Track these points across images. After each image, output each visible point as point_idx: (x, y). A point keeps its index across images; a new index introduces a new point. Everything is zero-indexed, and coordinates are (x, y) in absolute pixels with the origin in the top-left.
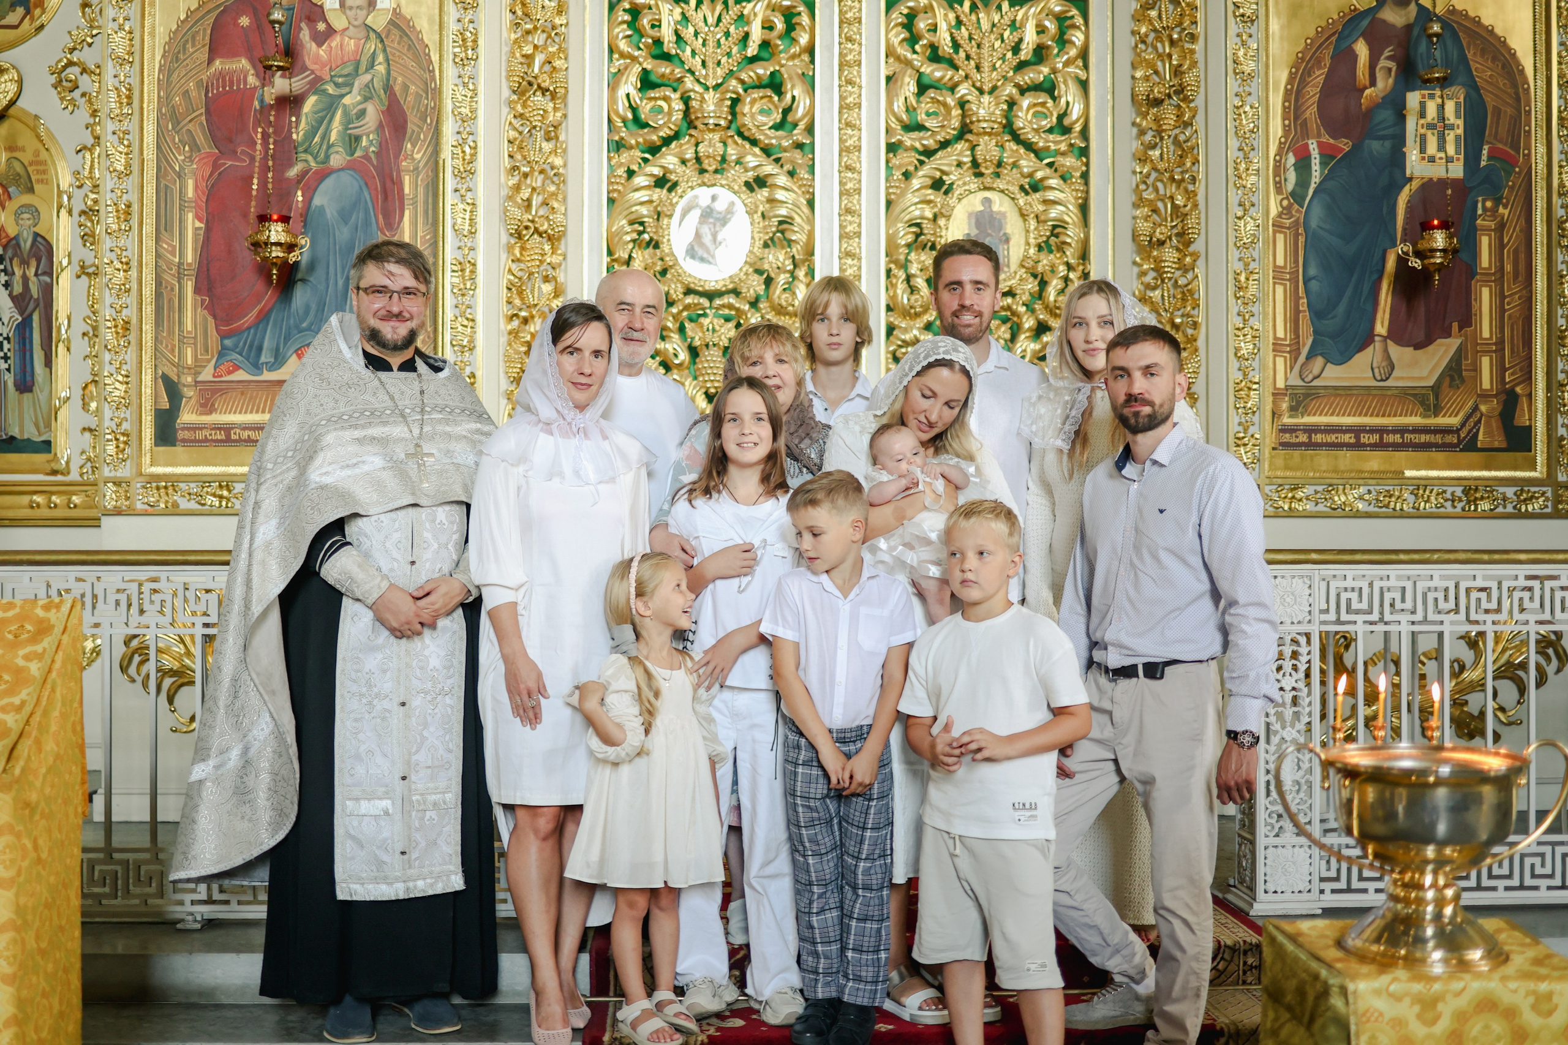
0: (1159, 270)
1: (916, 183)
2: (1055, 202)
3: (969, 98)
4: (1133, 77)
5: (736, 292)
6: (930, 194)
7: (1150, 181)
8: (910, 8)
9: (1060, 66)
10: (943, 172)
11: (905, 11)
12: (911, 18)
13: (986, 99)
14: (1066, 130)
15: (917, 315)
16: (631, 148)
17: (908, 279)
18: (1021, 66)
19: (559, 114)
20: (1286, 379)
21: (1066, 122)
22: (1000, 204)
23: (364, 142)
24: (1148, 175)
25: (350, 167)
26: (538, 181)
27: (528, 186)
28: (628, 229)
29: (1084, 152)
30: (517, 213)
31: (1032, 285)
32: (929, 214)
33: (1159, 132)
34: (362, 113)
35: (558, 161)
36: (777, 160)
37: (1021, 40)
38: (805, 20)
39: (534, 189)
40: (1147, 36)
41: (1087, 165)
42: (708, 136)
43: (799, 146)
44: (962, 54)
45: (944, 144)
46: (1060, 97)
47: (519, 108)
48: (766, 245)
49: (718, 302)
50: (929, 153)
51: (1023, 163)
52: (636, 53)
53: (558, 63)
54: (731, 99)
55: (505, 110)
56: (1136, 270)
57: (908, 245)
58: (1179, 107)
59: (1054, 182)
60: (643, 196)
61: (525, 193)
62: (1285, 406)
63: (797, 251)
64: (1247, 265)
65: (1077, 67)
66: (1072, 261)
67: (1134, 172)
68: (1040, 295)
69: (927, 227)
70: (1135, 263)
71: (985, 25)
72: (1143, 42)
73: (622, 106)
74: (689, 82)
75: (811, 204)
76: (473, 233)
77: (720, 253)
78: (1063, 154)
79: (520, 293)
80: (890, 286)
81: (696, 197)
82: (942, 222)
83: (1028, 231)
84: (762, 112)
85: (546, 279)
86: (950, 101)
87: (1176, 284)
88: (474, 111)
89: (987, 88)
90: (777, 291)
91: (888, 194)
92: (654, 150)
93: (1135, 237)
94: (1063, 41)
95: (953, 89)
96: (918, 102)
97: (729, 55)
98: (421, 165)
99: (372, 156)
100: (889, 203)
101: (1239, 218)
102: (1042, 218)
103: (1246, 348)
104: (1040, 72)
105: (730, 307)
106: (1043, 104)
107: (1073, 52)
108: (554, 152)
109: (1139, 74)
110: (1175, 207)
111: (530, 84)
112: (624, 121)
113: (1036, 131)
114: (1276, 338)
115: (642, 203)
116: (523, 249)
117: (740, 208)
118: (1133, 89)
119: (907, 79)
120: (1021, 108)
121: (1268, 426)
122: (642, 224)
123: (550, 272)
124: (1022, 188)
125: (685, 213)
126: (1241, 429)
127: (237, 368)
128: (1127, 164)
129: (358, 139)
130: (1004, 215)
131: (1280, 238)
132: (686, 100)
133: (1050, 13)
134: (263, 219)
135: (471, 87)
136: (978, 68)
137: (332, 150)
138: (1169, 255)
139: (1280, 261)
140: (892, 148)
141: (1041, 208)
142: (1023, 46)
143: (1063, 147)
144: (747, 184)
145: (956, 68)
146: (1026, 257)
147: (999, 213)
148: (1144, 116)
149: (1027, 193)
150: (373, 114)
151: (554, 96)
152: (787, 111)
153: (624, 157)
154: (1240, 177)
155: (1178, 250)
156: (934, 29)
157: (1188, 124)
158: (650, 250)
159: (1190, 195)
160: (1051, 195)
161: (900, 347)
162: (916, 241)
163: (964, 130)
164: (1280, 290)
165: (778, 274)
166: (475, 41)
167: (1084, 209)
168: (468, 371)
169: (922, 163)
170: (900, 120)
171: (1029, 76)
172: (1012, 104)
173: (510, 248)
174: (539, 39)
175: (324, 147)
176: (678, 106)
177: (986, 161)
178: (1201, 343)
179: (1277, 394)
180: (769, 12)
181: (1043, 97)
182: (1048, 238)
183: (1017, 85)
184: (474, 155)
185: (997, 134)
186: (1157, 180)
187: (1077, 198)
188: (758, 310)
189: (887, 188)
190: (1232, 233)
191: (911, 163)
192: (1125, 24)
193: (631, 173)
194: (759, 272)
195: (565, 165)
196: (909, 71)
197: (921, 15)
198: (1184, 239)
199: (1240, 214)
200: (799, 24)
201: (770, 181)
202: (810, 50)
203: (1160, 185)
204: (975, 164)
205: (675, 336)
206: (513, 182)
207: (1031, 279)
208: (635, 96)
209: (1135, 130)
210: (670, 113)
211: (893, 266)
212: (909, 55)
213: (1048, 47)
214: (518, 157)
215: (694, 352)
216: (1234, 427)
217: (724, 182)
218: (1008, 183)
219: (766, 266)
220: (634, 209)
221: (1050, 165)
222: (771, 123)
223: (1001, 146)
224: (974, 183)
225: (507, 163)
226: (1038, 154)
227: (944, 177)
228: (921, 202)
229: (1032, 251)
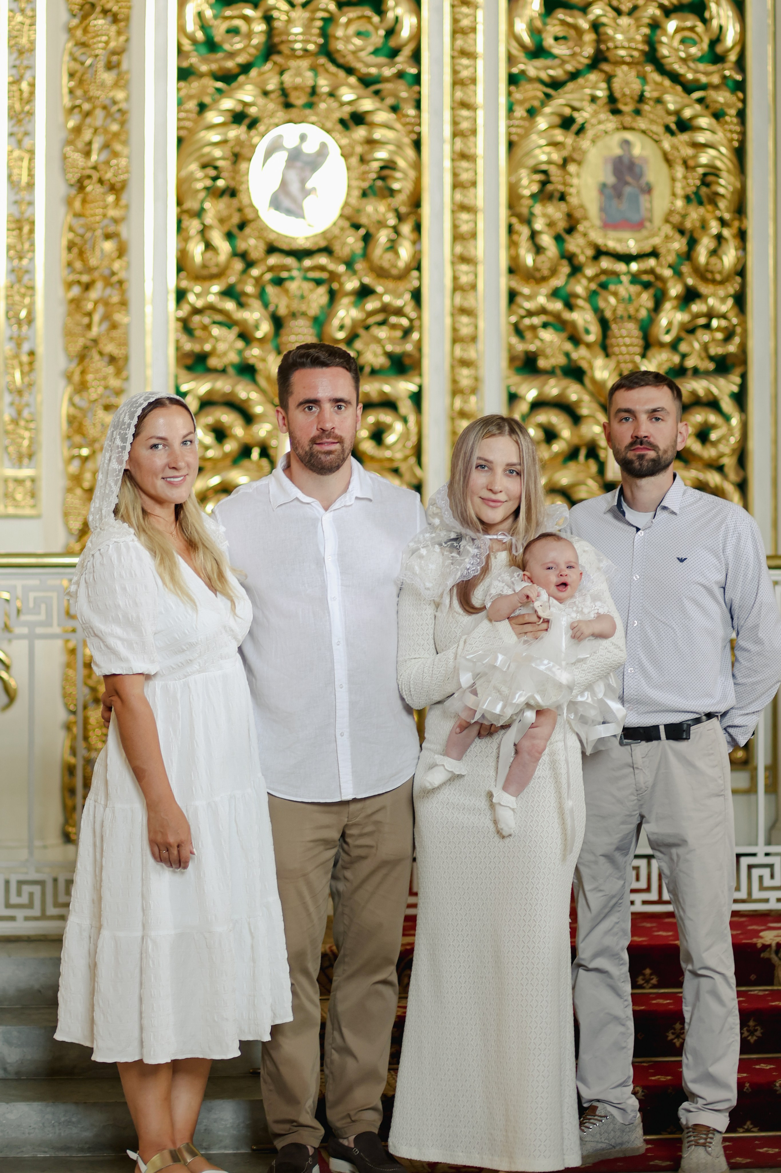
1: (542, 123)
2: (706, 146)
3: (604, 20)
5: (327, 250)
6: (559, 135)
10: (574, 109)
13: (624, 21)
14: (719, 60)
15: (544, 279)
16: (201, 75)
17: (534, 235)
19: (122, 38)
21: (719, 49)
22: (642, 146)
26: (100, 119)
27: (90, 126)
28: (200, 174)
29: (740, 87)
30: (77, 158)
31: (679, 244)
32: (556, 157)
35: (120, 95)
36: (377, 93)
39: (96, 131)
41: (744, 101)
42: (293, 64)
43: (403, 76)
45: (574, 76)
46: (711, 18)
47: (79, 33)
48: (364, 194)
49: (308, 263)
50: (556, 84)
51: (668, 98)
54: (323, 19)
55: (64, 36)
57: (533, 196)
59: (704, 122)
60: (216, 135)
61: (87, 135)
63: (401, 201)
66: (727, 216)
68: (689, 255)
69: (553, 170)
73: (191, 26)
75: (417, 145)
76: (31, 185)
77: (308, 204)
78: (716, 88)
79: (81, 254)
80: (512, 244)
81: (280, 137)
82: (572, 168)
83: (673, 179)
84: (359, 34)
85: (108, 237)
86: (584, 25)
88: (33, 42)
89: (625, 7)
90: (378, 252)
91: (509, 134)
92: (230, 79)
96: (544, 24)
100: (511, 145)
102: (691, 163)
105: (322, 268)
106: (692, 29)
108: (116, 85)
111: (93, 6)
112: (194, 41)
113: (684, 61)
115: (215, 144)
116: (84, 201)
117: (334, 151)
120: (665, 33)
122: (216, 168)
123: (112, 229)
124: (668, 129)
125: (268, 154)
130: (645, 160)
132: (268, 19)
135: (29, 13)
140: (513, 80)
141: (689, 152)
143: (716, 79)
144: (342, 122)
146: (671, 212)
147: (640, 157)
149: (672, 133)
151: (115, 20)
152: (391, 32)
153: (195, 86)
158: (226, 199)
160: (701, 138)
161: (523, 317)
162: (541, 191)
163: (598, 59)
165: (378, 230)
167: (740, 153)
168: (26, 347)
169: (548, 96)
170: (523, 46)
172: (655, 26)
173: (69, 202)
176: (260, 27)
177: (624, 95)
181: (691, 21)
182: (698, 188)
183: (661, 6)
184: (32, 93)
185: (638, 63)
187: (731, 140)
188: (355, 272)
189: (509, 127)
191: (535, 98)
193: (202, 108)
194: (357, 226)
195: (127, 99)
201: (368, 118)
204: (612, 99)
205: (256, 304)
206: (71, 124)
207: (677, 236)
208: (209, 13)
210: (249, 35)
211: (514, 220)
214: (79, 92)
215: (278, 322)
217: (314, 118)
218: (652, 122)
219: (364, 220)
220: (207, 150)
221: (700, 101)
222: (371, 49)
223: (643, 78)
224: (611, 123)
225: (67, 101)
226: (688, 88)
227: (576, 115)
228: (549, 144)
229: (680, 203)
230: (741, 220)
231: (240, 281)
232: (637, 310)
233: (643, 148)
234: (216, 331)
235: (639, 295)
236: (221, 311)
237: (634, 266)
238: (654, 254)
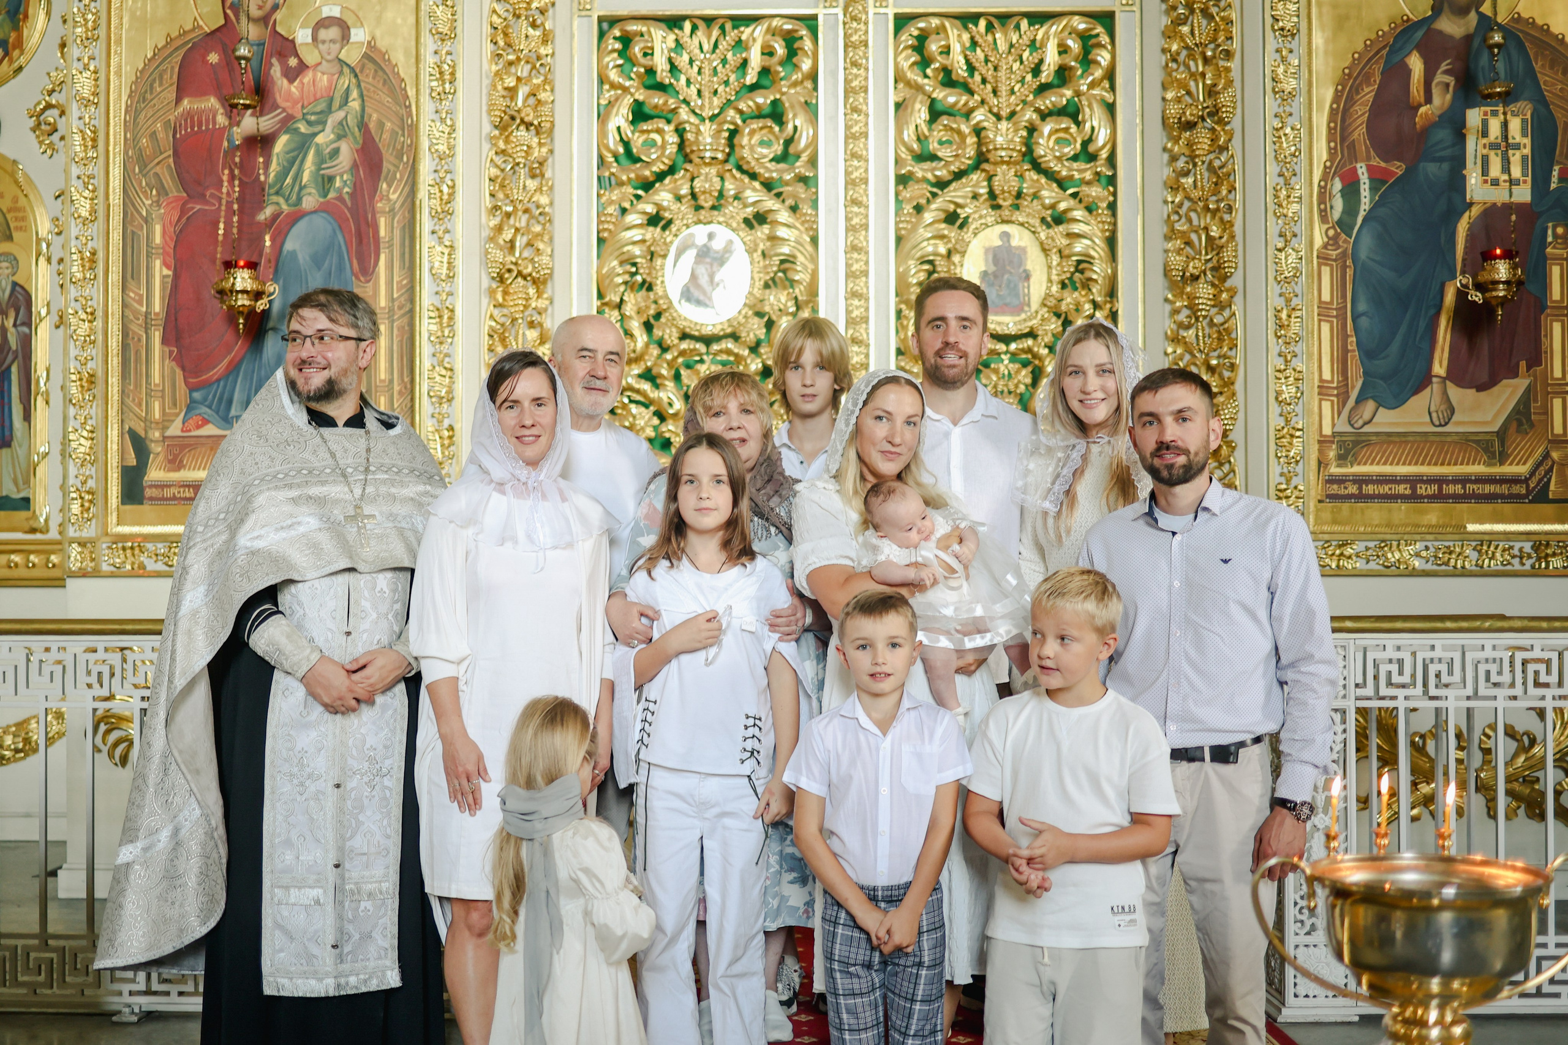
0: (1193, 308)
1: (928, 217)
2: (1079, 236)
3: (985, 124)
4: (1164, 99)
5: (735, 337)
6: (944, 229)
7: (1182, 211)
8: (920, 29)
9: (1084, 88)
10: (958, 205)
11: (916, 33)
12: (922, 39)
13: (1004, 125)
14: (1093, 158)
16: (621, 184)
18: (1043, 89)
19: (544, 150)
20: (1334, 425)
21: (1091, 148)
22: (1020, 238)
23: (338, 183)
24: (1180, 205)
25: (324, 208)
26: (522, 221)
27: (510, 227)
28: (620, 270)
29: (1112, 180)
30: (499, 255)
31: (1054, 325)
32: (942, 250)
33: (1192, 158)
34: (336, 152)
35: (544, 200)
36: (778, 195)
37: (1041, 61)
38: (808, 44)
39: (517, 230)
40: (1178, 54)
41: (1115, 194)
42: (705, 170)
43: (803, 180)
44: (978, 78)
45: (959, 175)
46: (1084, 122)
47: (501, 145)
48: (767, 286)
49: (715, 347)
50: (942, 184)
51: (1044, 193)
52: (627, 84)
53: (543, 96)
54: (729, 130)
55: (486, 146)
56: (1168, 308)
58: (1213, 130)
59: (1078, 214)
60: (636, 234)
61: (508, 235)
62: (1332, 454)
63: (800, 292)
64: (1288, 301)
65: (1103, 89)
66: (1099, 299)
67: (1166, 202)
69: (939, 262)
70: (1166, 300)
71: (1002, 46)
72: (1175, 60)
73: (612, 140)
74: (684, 114)
75: (814, 241)
76: (451, 277)
77: (717, 295)
78: (1089, 183)
79: (503, 340)
80: (900, 328)
81: (692, 235)
82: (956, 258)
84: (762, 143)
85: (531, 325)
86: (965, 129)
87: (1211, 324)
88: (451, 148)
89: (1004, 113)
91: (897, 230)
92: (647, 186)
93: (1166, 272)
94: (1087, 60)
95: (968, 114)
96: (930, 130)
97: (726, 83)
98: (397, 206)
99: (346, 197)
100: (899, 240)
101: (1280, 250)
102: (1066, 253)
103: (1289, 391)
104: (1062, 96)
105: (728, 352)
106: (1066, 130)
107: (1098, 73)
108: (539, 190)
109: (1169, 95)
110: (1210, 239)
111: (513, 118)
112: (616, 157)
113: (1059, 159)
114: (1321, 380)
115: (634, 243)
116: (505, 293)
117: (739, 248)
118: (1164, 112)
119: (918, 106)
120: (1041, 135)
121: (1312, 476)
122: (634, 264)
123: (536, 318)
124: (1043, 220)
125: (681, 252)
126: (1283, 480)
127: (206, 422)
128: (1158, 193)
129: (331, 179)
130: (1023, 250)
131: (1326, 271)
133: (1074, 31)
134: (229, 265)
135: (449, 122)
136: (995, 92)
137: (304, 192)
138: (1204, 291)
139: (1326, 296)
140: (903, 180)
141: (1065, 242)
142: (1044, 67)
143: (1088, 176)
144: (746, 221)
145: (972, 93)
146: (1048, 296)
147: (1019, 248)
148: (1176, 140)
149: (1049, 226)
150: (347, 153)
151: (538, 131)
152: (789, 142)
153: (616, 194)
154: (1280, 206)
155: (1213, 285)
156: (946, 51)
157: (1224, 149)
158: (643, 292)
159: (1227, 226)
160: (1076, 228)
163: (981, 159)
164: (1326, 328)
165: (780, 317)
166: (453, 74)
167: (1111, 242)
168: (446, 423)
169: (934, 195)
170: (910, 150)
171: (1051, 100)
172: (1032, 130)
173: (492, 293)
174: (523, 70)
175: (297, 188)
176: (673, 139)
177: (1003, 192)
178: (1238, 386)
179: (1323, 442)
180: (769, 37)
181: (1065, 123)
182: (1073, 274)
183: (1037, 110)
184: (452, 195)
185: (1016, 163)
186: (1190, 209)
187: (1103, 231)
188: (758, 355)
189: (897, 223)
190: (1272, 267)
191: (922, 196)
192: (1155, 42)
193: (623, 211)
194: (759, 314)
195: (551, 204)
196: (920, 97)
197: (933, 37)
198: (1220, 273)
199: (1280, 245)
200: (802, 49)
201: (770, 218)
202: (813, 76)
203: (1193, 215)
204: (992, 195)
205: (670, 384)
206: (494, 222)
207: (1054, 319)
208: (627, 130)
209: (1166, 156)
210: (663, 147)
211: (903, 307)
212: (920, 80)
213: (1071, 68)
214: (501, 195)
216: (1275, 478)
217: (721, 219)
218: (1028, 215)
219: (767, 309)
220: (625, 249)
221: (1074, 195)
222: (771, 156)
223: (1020, 176)
224: (991, 217)
225: (488, 202)
226: (1062, 184)
227: (959, 211)
228: (934, 237)
229: (1055, 288)
230: (1111, 302)
231: (655, 364)
232: (1017, 386)
233: (1021, 239)
234: (634, 409)
235: (1018, 372)
236: (638, 391)
237: (1013, 346)
238: (1032, 334)
